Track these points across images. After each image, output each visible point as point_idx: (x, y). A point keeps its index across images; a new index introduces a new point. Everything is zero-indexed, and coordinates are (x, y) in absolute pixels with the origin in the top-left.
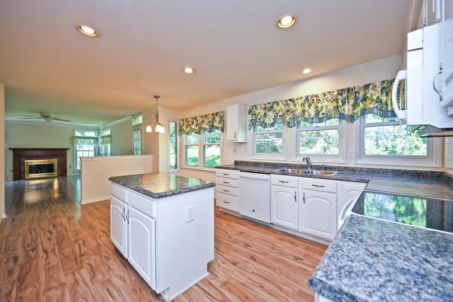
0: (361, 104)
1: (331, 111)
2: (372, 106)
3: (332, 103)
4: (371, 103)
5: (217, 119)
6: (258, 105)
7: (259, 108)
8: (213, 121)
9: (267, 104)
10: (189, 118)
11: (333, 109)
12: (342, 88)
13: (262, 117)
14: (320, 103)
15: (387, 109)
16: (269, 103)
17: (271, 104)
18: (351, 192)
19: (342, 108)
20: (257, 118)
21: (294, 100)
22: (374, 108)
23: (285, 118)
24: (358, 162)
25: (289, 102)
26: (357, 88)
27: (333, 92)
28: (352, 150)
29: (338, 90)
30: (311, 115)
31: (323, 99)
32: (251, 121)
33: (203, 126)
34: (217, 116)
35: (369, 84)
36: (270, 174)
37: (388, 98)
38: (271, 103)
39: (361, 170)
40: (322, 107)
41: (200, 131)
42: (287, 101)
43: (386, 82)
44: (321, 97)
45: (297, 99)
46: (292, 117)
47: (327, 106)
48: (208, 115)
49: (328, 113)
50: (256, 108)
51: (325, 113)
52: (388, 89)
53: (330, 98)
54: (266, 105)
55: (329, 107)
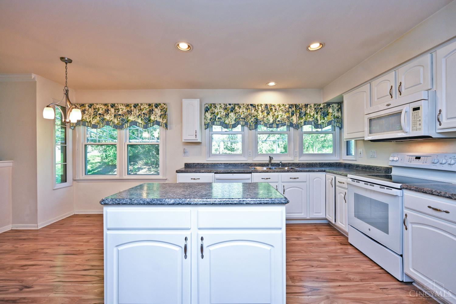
0: (304, 117)
1: (285, 120)
2: (311, 120)
3: (285, 113)
4: (310, 118)
5: (158, 111)
6: (218, 105)
7: (218, 107)
8: (150, 114)
9: (228, 105)
10: (97, 104)
11: (287, 118)
12: (291, 104)
13: (224, 117)
14: (276, 112)
15: (318, 123)
16: (230, 104)
17: (232, 106)
18: (315, 180)
19: (291, 118)
20: (216, 117)
21: (255, 105)
22: (312, 121)
23: (249, 121)
24: (301, 159)
25: (250, 107)
26: (301, 105)
27: (286, 105)
28: (297, 150)
29: (289, 104)
30: (270, 121)
31: (279, 109)
32: (210, 120)
33: (129, 118)
34: (157, 108)
35: (308, 104)
36: (251, 173)
37: (318, 116)
38: (232, 104)
39: (303, 164)
40: (278, 115)
41: (123, 125)
42: (248, 105)
43: (317, 105)
44: (277, 107)
45: (257, 106)
46: (254, 121)
47: (282, 115)
48: (140, 105)
49: (282, 121)
50: (215, 107)
51: (280, 121)
52: (318, 110)
53: (284, 109)
54: (226, 105)
55: (283, 116)
